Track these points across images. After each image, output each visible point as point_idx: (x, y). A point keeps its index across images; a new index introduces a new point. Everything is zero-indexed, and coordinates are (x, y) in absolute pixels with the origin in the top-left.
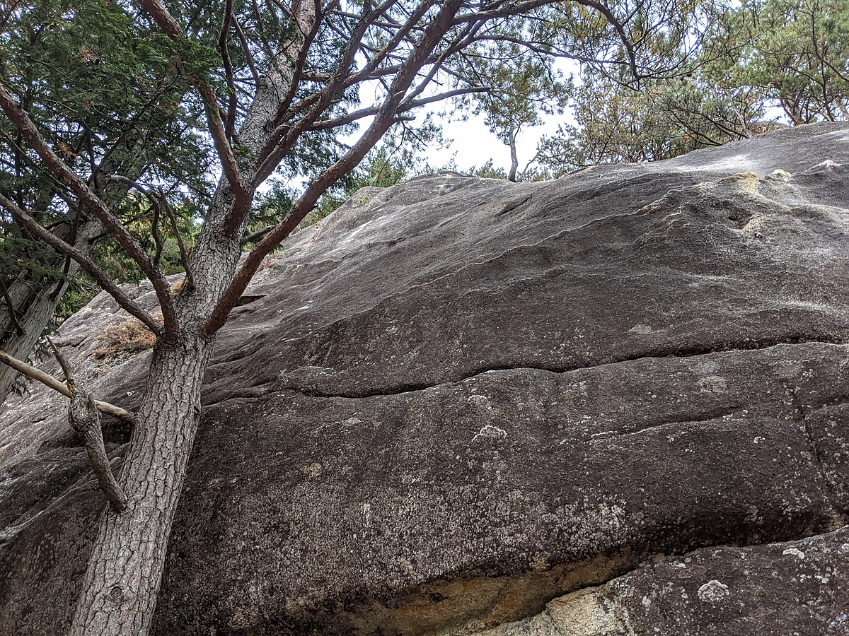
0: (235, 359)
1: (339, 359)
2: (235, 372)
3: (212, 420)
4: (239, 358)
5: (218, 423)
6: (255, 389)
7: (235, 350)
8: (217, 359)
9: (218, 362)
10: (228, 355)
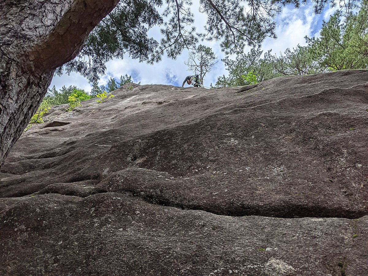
0: (46, 157)
1: (173, 164)
2: (47, 167)
3: (16, 221)
4: (51, 157)
5: (23, 227)
6: (76, 186)
7: (48, 150)
8: (30, 155)
9: (31, 158)
10: (41, 154)
